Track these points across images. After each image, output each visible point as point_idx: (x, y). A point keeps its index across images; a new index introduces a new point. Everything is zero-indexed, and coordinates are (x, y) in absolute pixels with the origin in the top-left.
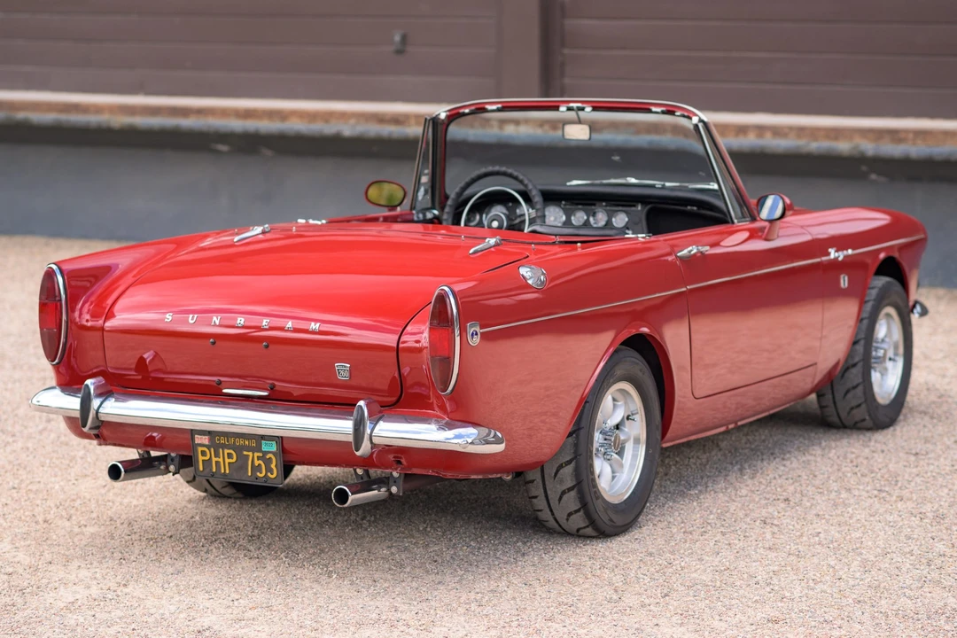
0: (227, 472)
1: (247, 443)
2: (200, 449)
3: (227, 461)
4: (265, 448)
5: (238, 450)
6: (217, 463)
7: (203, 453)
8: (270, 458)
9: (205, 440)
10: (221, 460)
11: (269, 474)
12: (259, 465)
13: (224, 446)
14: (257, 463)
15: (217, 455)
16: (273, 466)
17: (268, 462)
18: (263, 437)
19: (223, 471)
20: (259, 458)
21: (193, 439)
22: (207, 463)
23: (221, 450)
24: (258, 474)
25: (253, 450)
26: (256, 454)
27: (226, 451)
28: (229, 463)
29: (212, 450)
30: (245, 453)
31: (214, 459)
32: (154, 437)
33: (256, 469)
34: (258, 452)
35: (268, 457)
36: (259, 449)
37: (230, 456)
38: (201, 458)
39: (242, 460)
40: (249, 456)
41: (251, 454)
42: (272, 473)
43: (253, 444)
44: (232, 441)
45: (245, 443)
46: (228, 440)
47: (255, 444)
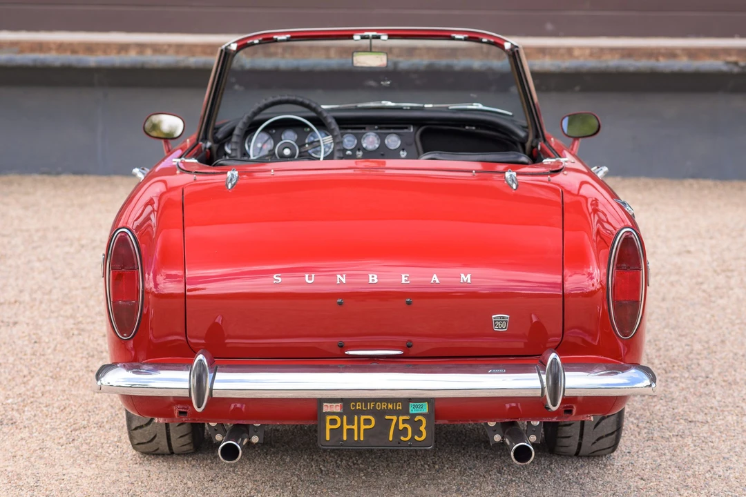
0: (362, 439)
1: (390, 407)
2: (328, 418)
3: (363, 427)
4: (412, 410)
5: (379, 415)
6: (350, 432)
7: (333, 422)
8: (420, 421)
9: (337, 408)
10: (355, 427)
11: (416, 438)
12: (405, 429)
13: (360, 413)
14: (401, 426)
15: (350, 422)
16: (422, 428)
17: (416, 425)
18: (410, 400)
19: (356, 439)
20: (405, 421)
21: (321, 408)
22: (336, 433)
23: (356, 417)
24: (402, 438)
25: (398, 413)
26: (401, 418)
27: (363, 418)
28: (365, 430)
29: (345, 417)
30: (387, 417)
31: (346, 427)
33: (399, 433)
34: (403, 415)
35: (416, 419)
36: (405, 411)
37: (367, 422)
38: (328, 427)
39: (383, 425)
40: (392, 420)
41: (395, 418)
42: (420, 436)
43: (398, 408)
44: (372, 406)
45: (387, 407)
46: (366, 406)
47: (401, 408)
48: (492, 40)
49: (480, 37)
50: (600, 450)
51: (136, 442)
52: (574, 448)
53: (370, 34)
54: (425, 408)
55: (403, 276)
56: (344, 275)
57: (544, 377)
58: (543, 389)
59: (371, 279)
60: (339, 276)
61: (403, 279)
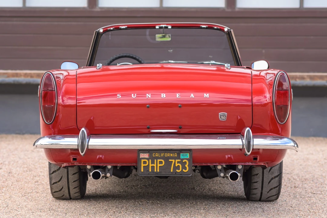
0: (158, 171)
1: (171, 155)
2: (143, 161)
3: (159, 165)
4: (182, 157)
5: (166, 159)
6: (153, 167)
7: (145, 163)
8: (186, 162)
9: (146, 156)
10: (155, 165)
11: (184, 170)
12: (179, 166)
13: (157, 158)
14: (177, 165)
15: (153, 163)
16: (187, 166)
17: (183, 164)
19: (155, 171)
20: (178, 162)
21: (139, 156)
22: (146, 168)
23: (155, 160)
24: (177, 171)
25: (175, 158)
26: (177, 161)
27: (159, 160)
28: (160, 166)
29: (150, 160)
30: (170, 160)
31: (151, 165)
32: (101, 158)
33: (176, 168)
34: (178, 159)
35: (184, 161)
36: (179, 157)
37: (161, 163)
38: (143, 165)
39: (168, 164)
40: (172, 162)
41: (173, 161)
42: (186, 169)
43: (175, 156)
44: (163, 155)
45: (170, 155)
46: (160, 155)
47: (176, 156)
48: (219, 28)
49: (213, 27)
50: (271, 196)
51: (54, 191)
52: (259, 195)
53: (163, 26)
54: (188, 156)
55: (177, 94)
56: (150, 94)
57: (244, 141)
58: (243, 145)
59: (162, 96)
60: (147, 95)
61: (177, 96)
